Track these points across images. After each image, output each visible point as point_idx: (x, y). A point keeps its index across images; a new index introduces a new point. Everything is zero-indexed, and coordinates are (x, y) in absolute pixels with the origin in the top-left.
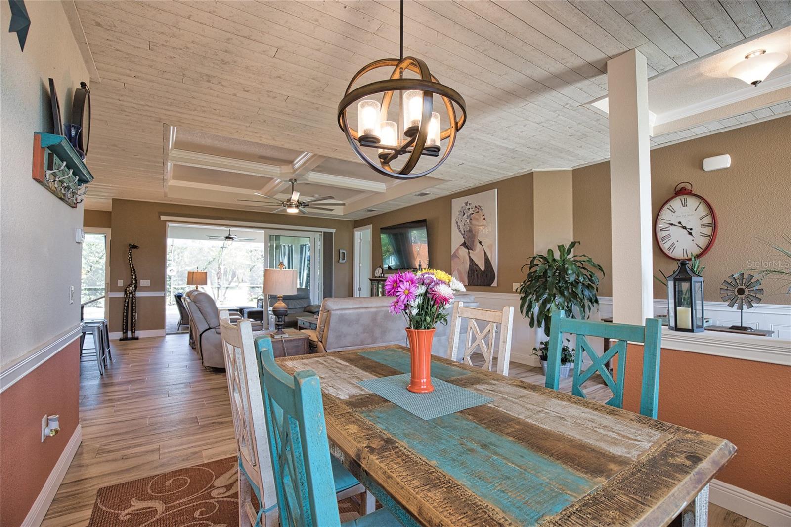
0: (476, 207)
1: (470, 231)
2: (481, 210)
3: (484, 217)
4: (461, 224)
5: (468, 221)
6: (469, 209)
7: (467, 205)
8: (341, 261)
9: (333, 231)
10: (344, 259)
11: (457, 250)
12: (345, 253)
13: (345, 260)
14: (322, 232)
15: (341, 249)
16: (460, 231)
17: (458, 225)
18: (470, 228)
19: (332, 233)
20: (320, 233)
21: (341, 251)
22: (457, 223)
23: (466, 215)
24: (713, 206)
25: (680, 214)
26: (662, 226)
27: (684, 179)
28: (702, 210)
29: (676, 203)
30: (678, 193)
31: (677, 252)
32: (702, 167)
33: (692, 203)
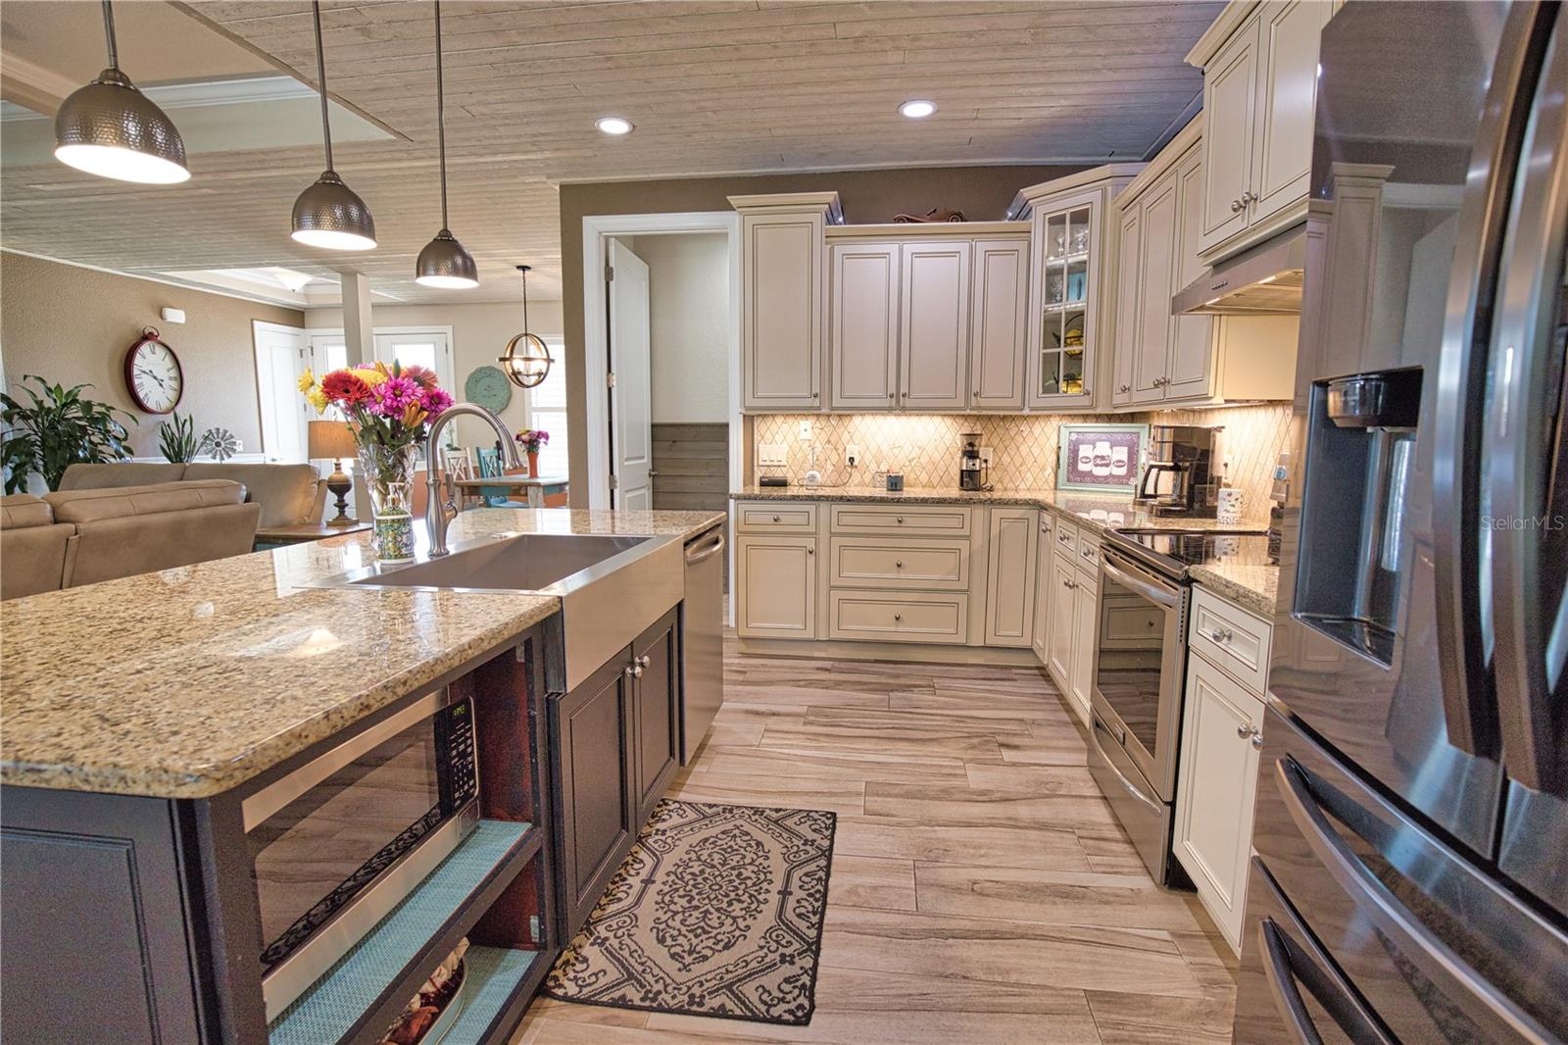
24: (180, 359)
25: (150, 362)
26: (136, 371)
27: (148, 323)
28: (169, 362)
29: (145, 348)
30: (146, 337)
31: (151, 404)
32: (161, 316)
33: (160, 351)
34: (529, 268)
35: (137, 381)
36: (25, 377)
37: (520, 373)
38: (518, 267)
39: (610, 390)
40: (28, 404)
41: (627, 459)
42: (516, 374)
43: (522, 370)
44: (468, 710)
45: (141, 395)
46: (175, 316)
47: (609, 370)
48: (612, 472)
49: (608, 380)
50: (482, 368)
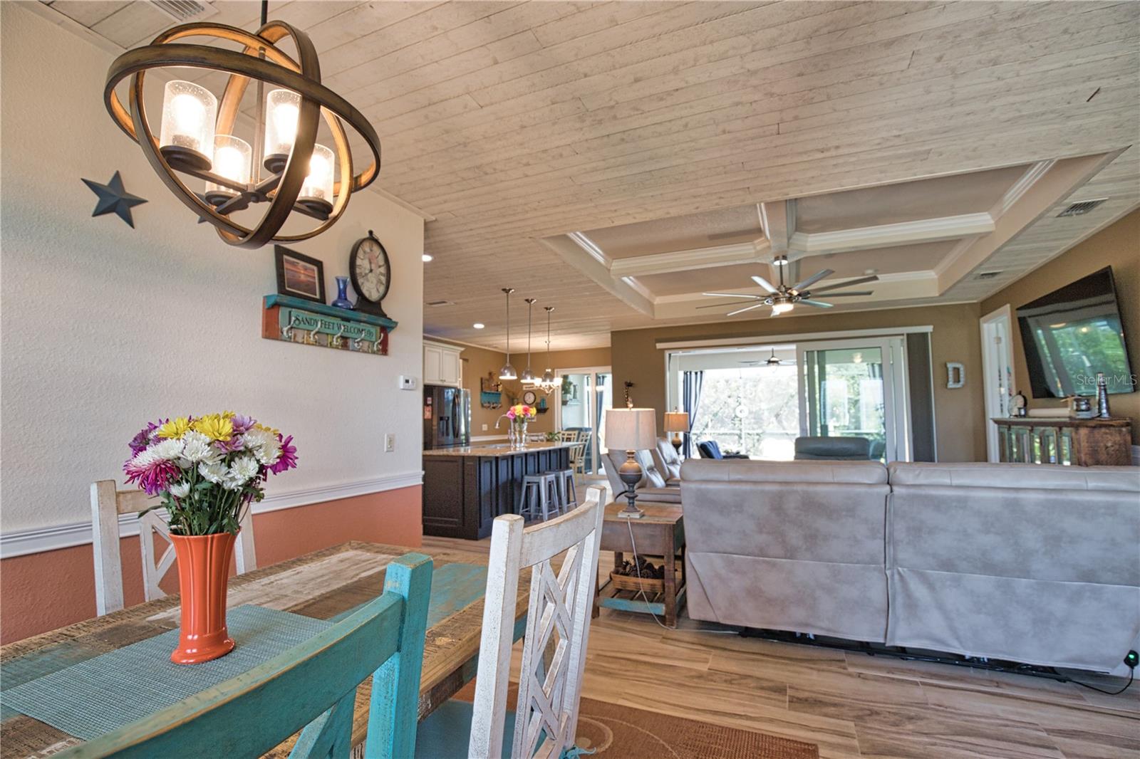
8: (951, 385)
9: (928, 329)
10: (959, 381)
12: (962, 369)
13: (962, 383)
14: (903, 335)
15: (952, 361)
19: (924, 335)
20: (901, 337)
21: (950, 366)
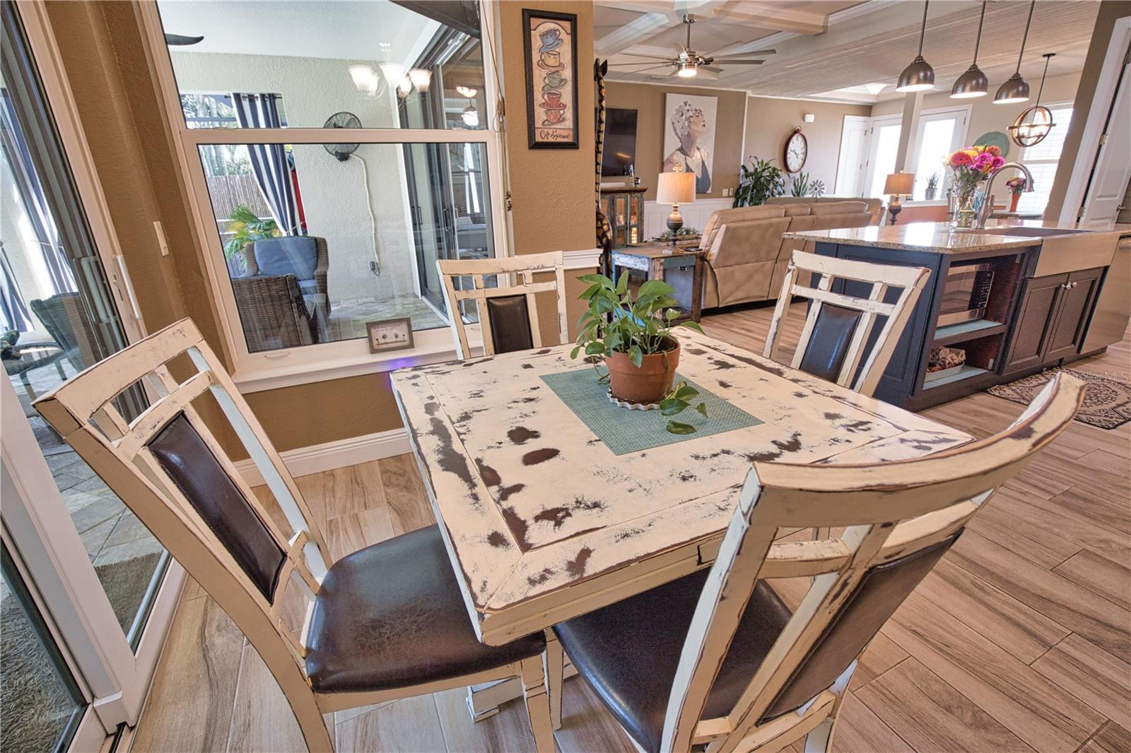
0: (696, 110)
1: (689, 135)
2: (702, 115)
3: (703, 123)
4: (678, 126)
5: (686, 124)
6: (688, 110)
7: (686, 105)
11: (672, 155)
16: (677, 134)
17: (674, 126)
18: (689, 132)
22: (673, 123)
23: (684, 117)
24: (808, 141)
25: (796, 144)
26: (789, 151)
27: (797, 124)
28: (802, 145)
29: (794, 138)
30: (796, 132)
31: (791, 168)
32: (804, 119)
33: (800, 139)
34: (1053, 55)
35: (788, 156)
36: (750, 157)
37: (1023, 136)
38: (1044, 56)
39: (1100, 146)
40: (751, 170)
41: (1100, 196)
42: (1020, 137)
43: (1026, 134)
44: (991, 275)
45: (789, 163)
46: (810, 118)
47: (1104, 132)
48: (1083, 205)
49: (1101, 140)
50: (990, 133)
